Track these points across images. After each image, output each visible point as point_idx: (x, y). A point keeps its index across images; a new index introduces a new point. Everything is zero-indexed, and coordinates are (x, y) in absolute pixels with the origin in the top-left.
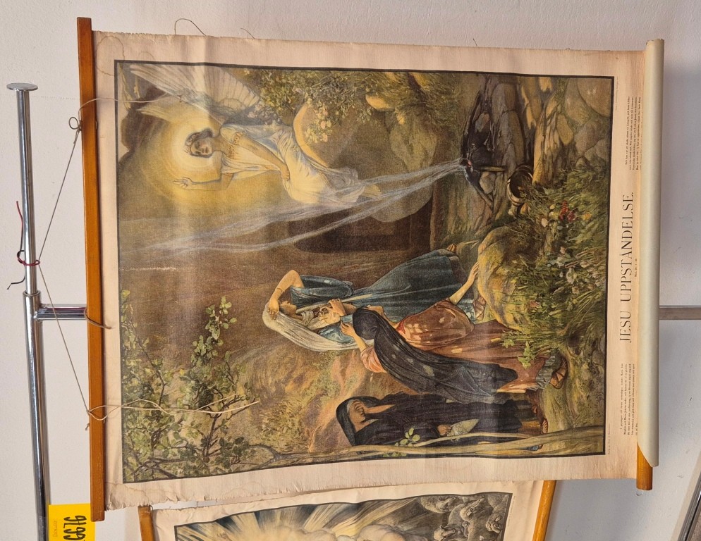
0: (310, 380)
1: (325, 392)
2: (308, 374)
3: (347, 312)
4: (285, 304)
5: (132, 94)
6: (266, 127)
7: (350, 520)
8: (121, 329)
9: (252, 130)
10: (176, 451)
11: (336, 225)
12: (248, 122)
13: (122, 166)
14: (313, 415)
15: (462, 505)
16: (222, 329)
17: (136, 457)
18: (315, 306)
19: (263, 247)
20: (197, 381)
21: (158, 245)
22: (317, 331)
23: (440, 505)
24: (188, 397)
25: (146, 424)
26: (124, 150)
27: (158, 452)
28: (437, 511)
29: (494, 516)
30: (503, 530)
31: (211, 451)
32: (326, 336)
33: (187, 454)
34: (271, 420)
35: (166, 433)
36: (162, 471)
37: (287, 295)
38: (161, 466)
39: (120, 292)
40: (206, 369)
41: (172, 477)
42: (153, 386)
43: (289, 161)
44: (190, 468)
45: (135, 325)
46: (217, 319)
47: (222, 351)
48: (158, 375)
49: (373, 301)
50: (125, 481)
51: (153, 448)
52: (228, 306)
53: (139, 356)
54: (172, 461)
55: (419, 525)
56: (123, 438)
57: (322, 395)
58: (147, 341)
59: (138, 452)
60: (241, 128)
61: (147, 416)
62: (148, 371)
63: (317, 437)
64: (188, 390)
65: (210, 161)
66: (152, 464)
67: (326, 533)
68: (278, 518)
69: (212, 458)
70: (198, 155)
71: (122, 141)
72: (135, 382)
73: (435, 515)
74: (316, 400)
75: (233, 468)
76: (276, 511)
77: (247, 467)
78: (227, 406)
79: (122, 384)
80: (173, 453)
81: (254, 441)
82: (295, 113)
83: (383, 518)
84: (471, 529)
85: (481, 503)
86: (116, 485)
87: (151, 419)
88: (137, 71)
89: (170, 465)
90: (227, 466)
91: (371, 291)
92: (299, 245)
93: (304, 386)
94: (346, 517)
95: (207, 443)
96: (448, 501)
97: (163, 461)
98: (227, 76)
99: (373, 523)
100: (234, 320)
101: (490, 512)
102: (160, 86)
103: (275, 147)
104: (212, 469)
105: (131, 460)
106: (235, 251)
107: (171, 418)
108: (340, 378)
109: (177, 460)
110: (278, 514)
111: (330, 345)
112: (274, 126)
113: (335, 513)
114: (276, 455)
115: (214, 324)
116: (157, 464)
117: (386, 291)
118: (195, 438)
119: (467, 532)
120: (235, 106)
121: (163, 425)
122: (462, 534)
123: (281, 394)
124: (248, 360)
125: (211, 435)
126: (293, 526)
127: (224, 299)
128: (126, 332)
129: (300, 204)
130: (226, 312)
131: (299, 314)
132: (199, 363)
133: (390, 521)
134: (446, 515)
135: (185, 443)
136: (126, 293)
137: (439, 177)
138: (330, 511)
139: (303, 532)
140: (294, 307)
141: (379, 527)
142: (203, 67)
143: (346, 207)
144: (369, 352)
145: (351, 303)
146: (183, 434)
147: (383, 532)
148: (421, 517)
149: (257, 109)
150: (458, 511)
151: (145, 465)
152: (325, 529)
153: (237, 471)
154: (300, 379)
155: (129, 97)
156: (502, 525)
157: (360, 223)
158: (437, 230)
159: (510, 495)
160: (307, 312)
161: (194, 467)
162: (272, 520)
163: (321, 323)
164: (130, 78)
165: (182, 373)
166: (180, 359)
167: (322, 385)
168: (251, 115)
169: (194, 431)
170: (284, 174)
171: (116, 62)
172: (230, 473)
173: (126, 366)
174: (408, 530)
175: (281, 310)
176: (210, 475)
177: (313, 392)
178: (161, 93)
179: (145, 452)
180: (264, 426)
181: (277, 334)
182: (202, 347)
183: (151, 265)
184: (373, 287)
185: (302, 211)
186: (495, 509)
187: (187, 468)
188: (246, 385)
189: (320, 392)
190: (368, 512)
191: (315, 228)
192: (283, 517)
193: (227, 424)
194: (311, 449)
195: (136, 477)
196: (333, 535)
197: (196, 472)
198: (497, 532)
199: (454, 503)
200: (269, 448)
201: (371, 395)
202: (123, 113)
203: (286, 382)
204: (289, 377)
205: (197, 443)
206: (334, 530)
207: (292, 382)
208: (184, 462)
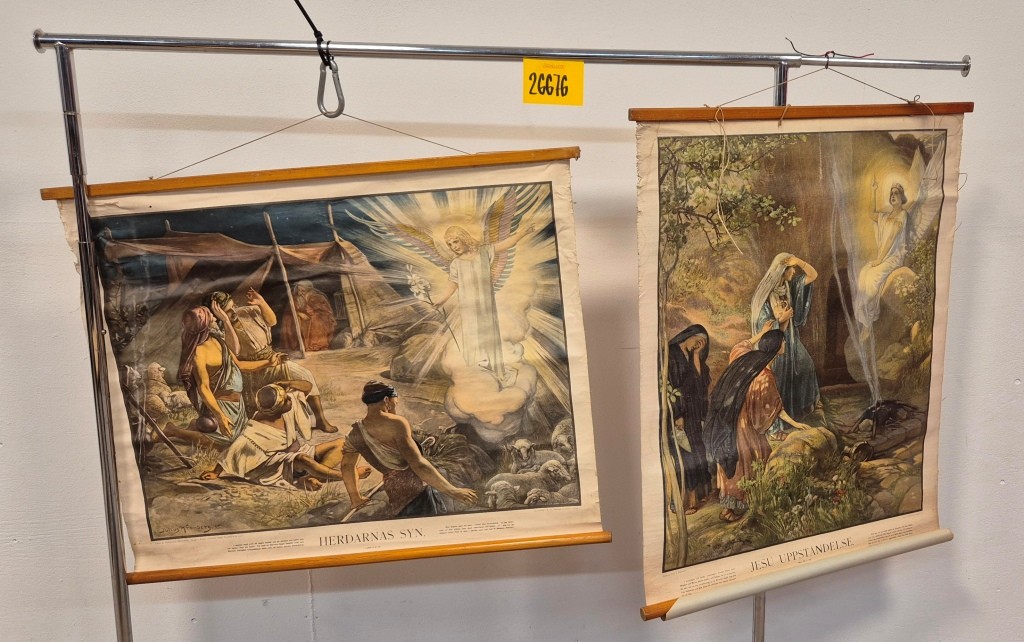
0: (727, 298)
1: (715, 312)
2: (732, 296)
3: (781, 324)
4: (793, 270)
5: (929, 142)
6: (904, 245)
7: (545, 353)
8: (779, 135)
9: (903, 234)
10: (684, 184)
11: (845, 308)
12: (907, 232)
13: (885, 134)
14: (696, 304)
15: (563, 460)
16: (777, 219)
17: (680, 149)
18: (789, 296)
19: (834, 249)
20: (741, 201)
21: (835, 164)
22: (768, 301)
23: (563, 439)
24: (728, 192)
25: (707, 157)
26: (895, 136)
27: (683, 168)
28: (553, 436)
29: (547, 495)
30: (529, 506)
31: (682, 215)
32: (763, 308)
33: (681, 194)
34: (697, 267)
35: (699, 175)
36: (666, 172)
37: (800, 272)
38: (671, 171)
39: (805, 134)
40: (749, 207)
41: (661, 181)
42: (737, 163)
43: (883, 266)
44: (669, 197)
45: (783, 147)
46: (785, 215)
47: (760, 221)
48: (746, 167)
49: (788, 344)
50: (659, 139)
51: (687, 164)
52: (794, 224)
53: (760, 150)
54: (675, 181)
55: (534, 422)
56: (696, 137)
57: (713, 310)
58: (772, 157)
59: (685, 150)
60: (904, 226)
61: (714, 158)
62: (750, 158)
63: (677, 310)
64: (734, 193)
65: (888, 203)
66: (673, 163)
67: (526, 331)
68: (547, 282)
69: (675, 217)
70: (892, 194)
71: (900, 135)
72: (741, 147)
73: (549, 436)
74: (709, 305)
75: (664, 236)
76: (558, 279)
77: (662, 248)
78: (715, 228)
79: (737, 136)
80: (682, 182)
81: (682, 253)
82: (910, 267)
83: (545, 385)
84: (530, 475)
85: (564, 479)
86: (657, 131)
87: (712, 162)
88: (941, 145)
89: (671, 178)
90: (667, 230)
91: (796, 342)
92: (833, 279)
93: (722, 294)
94: (548, 348)
95: (689, 211)
96: (568, 446)
97: (675, 172)
98: (935, 213)
99: (539, 377)
100: (782, 229)
101: (552, 489)
102: (931, 163)
103: (891, 254)
104: (666, 217)
105: (678, 144)
106: (831, 227)
107: (711, 179)
108: (727, 324)
109: (675, 186)
110: (554, 281)
111: (756, 312)
112: (904, 251)
113: (551, 337)
114: (668, 274)
115: (782, 212)
116: (673, 167)
117: (795, 355)
118: (695, 201)
119: (524, 472)
120: (917, 220)
121: (706, 171)
122: (523, 467)
123: (716, 274)
124: (750, 243)
125: (695, 215)
126: (536, 297)
127: (799, 219)
128: (776, 139)
129: (858, 276)
130: (790, 222)
131: (784, 283)
132: (755, 201)
133: (541, 393)
134: (549, 447)
135: (690, 191)
136: (804, 139)
137: (871, 386)
138: (555, 333)
139: (527, 308)
140: (790, 279)
141: (533, 383)
142: (941, 195)
143: (855, 314)
144: (748, 347)
145: (788, 327)
146: (699, 190)
147: (527, 388)
148: (545, 423)
149: (915, 238)
150: (554, 457)
151: (673, 156)
152: (531, 330)
153: (660, 240)
154: (728, 289)
155: (926, 140)
156: (536, 504)
157: (846, 326)
158: (833, 391)
159: (579, 504)
160: (785, 290)
161: (669, 201)
162: (544, 277)
163: (774, 303)
164: (937, 141)
165: (748, 187)
166: (758, 184)
167: (722, 309)
168: (911, 233)
169: (701, 200)
170: (878, 261)
171: (946, 130)
172: (660, 233)
173: (752, 139)
174: (528, 413)
175: (788, 268)
176: (660, 215)
177: (715, 302)
178: (926, 164)
179: (685, 156)
180: (692, 261)
181: (769, 267)
182: (766, 203)
183: (823, 160)
184: (799, 343)
185: (854, 279)
186: (556, 494)
187: (669, 195)
188: (730, 242)
189: (715, 308)
190: (554, 370)
191: (843, 290)
192: (548, 287)
193: (700, 229)
194: (669, 305)
195: (663, 149)
196: (523, 339)
197: (664, 203)
198: (526, 502)
199: (565, 452)
200: (674, 267)
201: (710, 354)
202: (917, 136)
203: (727, 277)
204: (731, 279)
205: (691, 203)
206: (530, 339)
207: (727, 282)
208: (673, 191)
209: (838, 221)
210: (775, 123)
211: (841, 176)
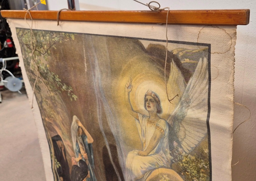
1: (63, 133)
2: (65, 128)
3: (85, 160)
4: (81, 130)
5: (184, 56)
11: (117, 173)
13: (136, 41)
18: (83, 145)
19: (101, 128)
20: (47, 73)
22: (77, 141)
25: (31, 42)
26: (146, 44)
34: (50, 105)
35: (31, 52)
36: (22, 47)
37: (84, 133)
39: (73, 33)
40: (52, 79)
42: (42, 49)
43: (149, 158)
46: (69, 91)
47: (60, 89)
48: (45, 52)
49: (91, 175)
50: (16, 28)
51: (26, 45)
52: (75, 99)
53: (50, 42)
56: (25, 29)
57: (62, 131)
59: (23, 36)
60: (167, 134)
64: (43, 68)
66: (22, 43)
69: (30, 74)
71: (151, 44)
72: (42, 39)
75: (31, 83)
80: (27, 55)
81: (42, 94)
82: (179, 173)
86: (15, 23)
87: (33, 45)
88: (202, 63)
89: (24, 52)
91: (94, 176)
92: (105, 148)
93: (62, 125)
97: (24, 49)
98: (203, 136)
100: (71, 99)
102: (192, 80)
105: (21, 33)
108: (67, 143)
111: (74, 145)
115: (67, 89)
123: (58, 113)
124: (61, 101)
125: (35, 75)
127: (77, 97)
128: (58, 36)
130: (73, 96)
131: (79, 135)
132: (52, 76)
135: (30, 61)
136: (73, 37)
140: (81, 134)
144: (76, 162)
149: (180, 149)
151: (21, 39)
155: (181, 54)
160: (81, 140)
161: (26, 64)
163: (80, 145)
165: (48, 66)
166: (51, 66)
171: (209, 45)
175: (79, 127)
177: (62, 128)
179: (24, 40)
180: (47, 101)
181: (72, 121)
182: (57, 79)
184: (95, 178)
185: (122, 157)
188: (54, 97)
191: (113, 160)
194: (47, 119)
195: (18, 34)
200: (42, 101)
202: (170, 47)
203: (61, 117)
205: (31, 68)
207: (62, 120)
208: (26, 59)
209: (103, 108)
210: (56, 23)
211: (101, 72)
